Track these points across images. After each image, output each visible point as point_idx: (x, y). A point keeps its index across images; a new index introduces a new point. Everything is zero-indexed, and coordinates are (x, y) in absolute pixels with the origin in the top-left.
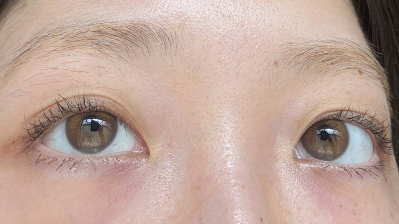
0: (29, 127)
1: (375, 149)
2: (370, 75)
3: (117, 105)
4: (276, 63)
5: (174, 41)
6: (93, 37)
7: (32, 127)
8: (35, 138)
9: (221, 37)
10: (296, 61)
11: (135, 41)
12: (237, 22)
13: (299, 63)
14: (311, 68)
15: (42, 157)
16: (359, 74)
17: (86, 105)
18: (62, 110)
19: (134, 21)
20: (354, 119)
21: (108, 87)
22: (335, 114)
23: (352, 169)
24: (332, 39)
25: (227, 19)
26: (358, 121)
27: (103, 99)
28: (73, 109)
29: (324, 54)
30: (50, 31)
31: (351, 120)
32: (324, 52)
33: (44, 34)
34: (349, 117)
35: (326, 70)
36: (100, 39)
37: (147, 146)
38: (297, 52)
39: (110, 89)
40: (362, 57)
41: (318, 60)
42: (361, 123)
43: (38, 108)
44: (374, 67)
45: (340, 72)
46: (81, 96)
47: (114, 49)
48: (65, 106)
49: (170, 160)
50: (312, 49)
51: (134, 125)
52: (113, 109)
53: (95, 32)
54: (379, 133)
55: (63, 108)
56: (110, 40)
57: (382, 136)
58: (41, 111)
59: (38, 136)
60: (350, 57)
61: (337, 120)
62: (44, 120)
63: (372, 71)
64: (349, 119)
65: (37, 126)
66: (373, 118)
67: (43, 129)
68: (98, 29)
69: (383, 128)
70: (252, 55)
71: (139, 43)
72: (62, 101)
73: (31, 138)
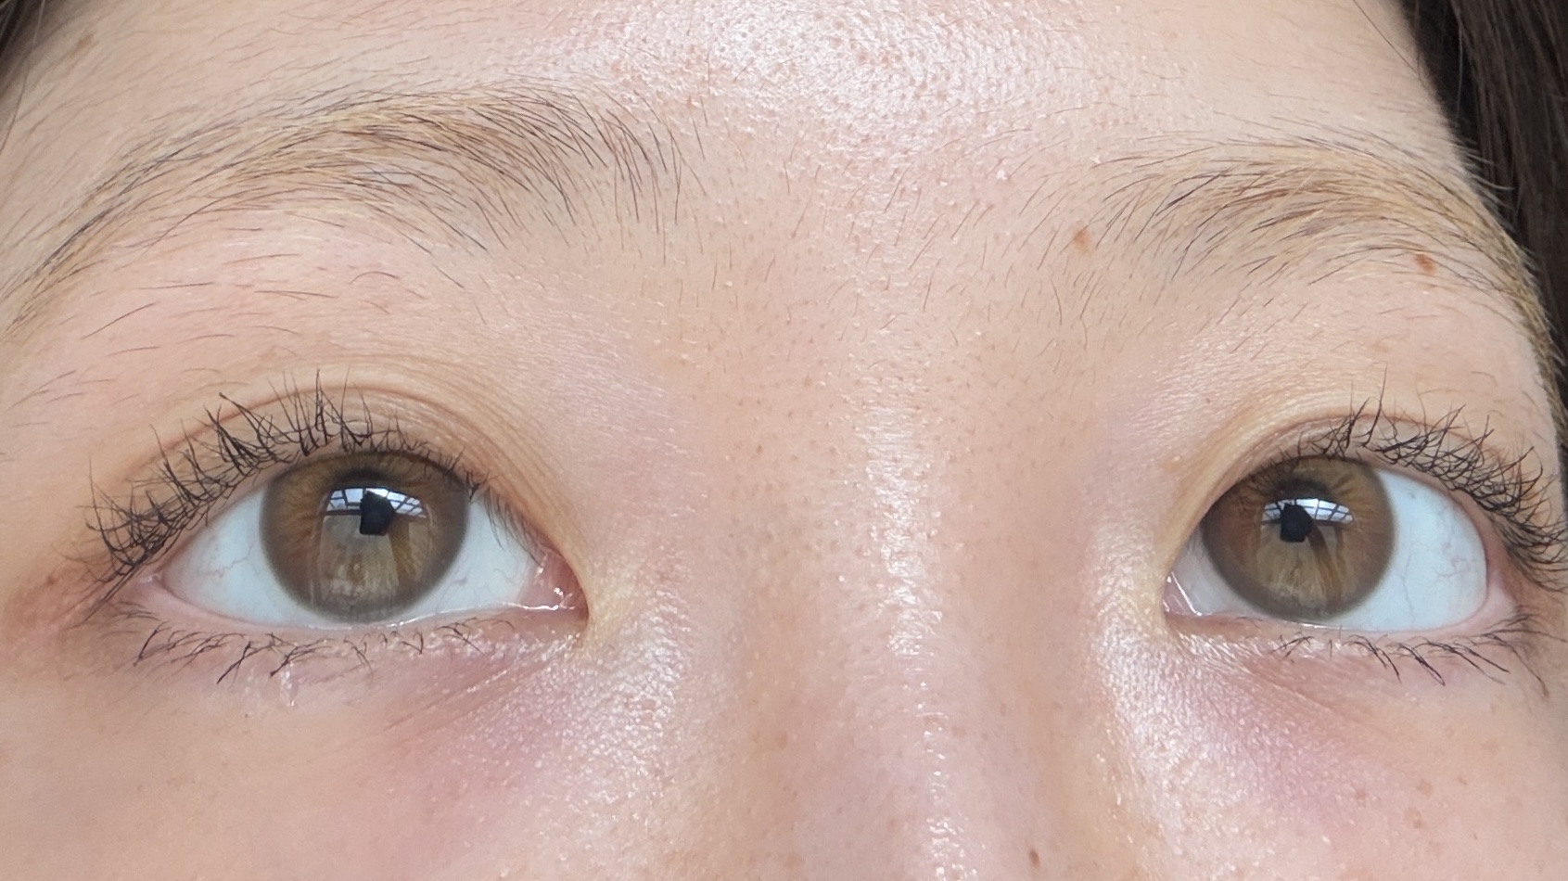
0: (109, 519)
1: (1495, 573)
2: (1463, 271)
3: (452, 425)
4: (1080, 236)
5: (669, 163)
6: (350, 156)
7: (119, 523)
8: (135, 566)
9: (853, 141)
10: (1163, 226)
11: (515, 167)
12: (919, 80)
13: (1176, 234)
14: (1224, 250)
15: (162, 639)
16: (1417, 267)
17: (329, 431)
18: (234, 452)
19: (506, 86)
20: (1404, 451)
21: (416, 353)
22: (1326, 436)
23: (1402, 646)
24: (1306, 132)
25: (878, 70)
26: (1420, 459)
27: (393, 405)
28: (278, 449)
29: (1270, 195)
30: (181, 140)
31: (1392, 454)
32: (1272, 187)
33: (161, 152)
34: (1383, 444)
35: (1287, 257)
36: (379, 162)
37: (577, 584)
38: (1166, 189)
39: (423, 360)
40: (1429, 204)
41: (1250, 217)
42: (1433, 465)
43: (144, 443)
44: (1480, 241)
45: (1343, 262)
46: (307, 392)
47: (430, 200)
48: (248, 438)
49: (668, 636)
50: (1224, 174)
51: (525, 503)
52: (437, 442)
53: (355, 134)
54: (1505, 505)
55: (238, 446)
56: (416, 166)
57: (1520, 518)
58: (153, 459)
59: (144, 558)
60: (1377, 201)
61: (1334, 457)
62: (166, 493)
63: (1475, 257)
64: (1384, 451)
65: (140, 518)
66: (1478, 444)
67: (163, 529)
68: (367, 122)
69: (1520, 483)
70: (983, 207)
71: (530, 173)
72: (234, 416)
73: (119, 565)
